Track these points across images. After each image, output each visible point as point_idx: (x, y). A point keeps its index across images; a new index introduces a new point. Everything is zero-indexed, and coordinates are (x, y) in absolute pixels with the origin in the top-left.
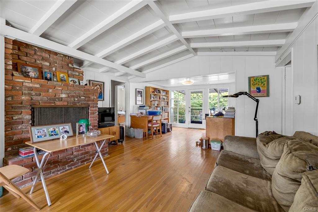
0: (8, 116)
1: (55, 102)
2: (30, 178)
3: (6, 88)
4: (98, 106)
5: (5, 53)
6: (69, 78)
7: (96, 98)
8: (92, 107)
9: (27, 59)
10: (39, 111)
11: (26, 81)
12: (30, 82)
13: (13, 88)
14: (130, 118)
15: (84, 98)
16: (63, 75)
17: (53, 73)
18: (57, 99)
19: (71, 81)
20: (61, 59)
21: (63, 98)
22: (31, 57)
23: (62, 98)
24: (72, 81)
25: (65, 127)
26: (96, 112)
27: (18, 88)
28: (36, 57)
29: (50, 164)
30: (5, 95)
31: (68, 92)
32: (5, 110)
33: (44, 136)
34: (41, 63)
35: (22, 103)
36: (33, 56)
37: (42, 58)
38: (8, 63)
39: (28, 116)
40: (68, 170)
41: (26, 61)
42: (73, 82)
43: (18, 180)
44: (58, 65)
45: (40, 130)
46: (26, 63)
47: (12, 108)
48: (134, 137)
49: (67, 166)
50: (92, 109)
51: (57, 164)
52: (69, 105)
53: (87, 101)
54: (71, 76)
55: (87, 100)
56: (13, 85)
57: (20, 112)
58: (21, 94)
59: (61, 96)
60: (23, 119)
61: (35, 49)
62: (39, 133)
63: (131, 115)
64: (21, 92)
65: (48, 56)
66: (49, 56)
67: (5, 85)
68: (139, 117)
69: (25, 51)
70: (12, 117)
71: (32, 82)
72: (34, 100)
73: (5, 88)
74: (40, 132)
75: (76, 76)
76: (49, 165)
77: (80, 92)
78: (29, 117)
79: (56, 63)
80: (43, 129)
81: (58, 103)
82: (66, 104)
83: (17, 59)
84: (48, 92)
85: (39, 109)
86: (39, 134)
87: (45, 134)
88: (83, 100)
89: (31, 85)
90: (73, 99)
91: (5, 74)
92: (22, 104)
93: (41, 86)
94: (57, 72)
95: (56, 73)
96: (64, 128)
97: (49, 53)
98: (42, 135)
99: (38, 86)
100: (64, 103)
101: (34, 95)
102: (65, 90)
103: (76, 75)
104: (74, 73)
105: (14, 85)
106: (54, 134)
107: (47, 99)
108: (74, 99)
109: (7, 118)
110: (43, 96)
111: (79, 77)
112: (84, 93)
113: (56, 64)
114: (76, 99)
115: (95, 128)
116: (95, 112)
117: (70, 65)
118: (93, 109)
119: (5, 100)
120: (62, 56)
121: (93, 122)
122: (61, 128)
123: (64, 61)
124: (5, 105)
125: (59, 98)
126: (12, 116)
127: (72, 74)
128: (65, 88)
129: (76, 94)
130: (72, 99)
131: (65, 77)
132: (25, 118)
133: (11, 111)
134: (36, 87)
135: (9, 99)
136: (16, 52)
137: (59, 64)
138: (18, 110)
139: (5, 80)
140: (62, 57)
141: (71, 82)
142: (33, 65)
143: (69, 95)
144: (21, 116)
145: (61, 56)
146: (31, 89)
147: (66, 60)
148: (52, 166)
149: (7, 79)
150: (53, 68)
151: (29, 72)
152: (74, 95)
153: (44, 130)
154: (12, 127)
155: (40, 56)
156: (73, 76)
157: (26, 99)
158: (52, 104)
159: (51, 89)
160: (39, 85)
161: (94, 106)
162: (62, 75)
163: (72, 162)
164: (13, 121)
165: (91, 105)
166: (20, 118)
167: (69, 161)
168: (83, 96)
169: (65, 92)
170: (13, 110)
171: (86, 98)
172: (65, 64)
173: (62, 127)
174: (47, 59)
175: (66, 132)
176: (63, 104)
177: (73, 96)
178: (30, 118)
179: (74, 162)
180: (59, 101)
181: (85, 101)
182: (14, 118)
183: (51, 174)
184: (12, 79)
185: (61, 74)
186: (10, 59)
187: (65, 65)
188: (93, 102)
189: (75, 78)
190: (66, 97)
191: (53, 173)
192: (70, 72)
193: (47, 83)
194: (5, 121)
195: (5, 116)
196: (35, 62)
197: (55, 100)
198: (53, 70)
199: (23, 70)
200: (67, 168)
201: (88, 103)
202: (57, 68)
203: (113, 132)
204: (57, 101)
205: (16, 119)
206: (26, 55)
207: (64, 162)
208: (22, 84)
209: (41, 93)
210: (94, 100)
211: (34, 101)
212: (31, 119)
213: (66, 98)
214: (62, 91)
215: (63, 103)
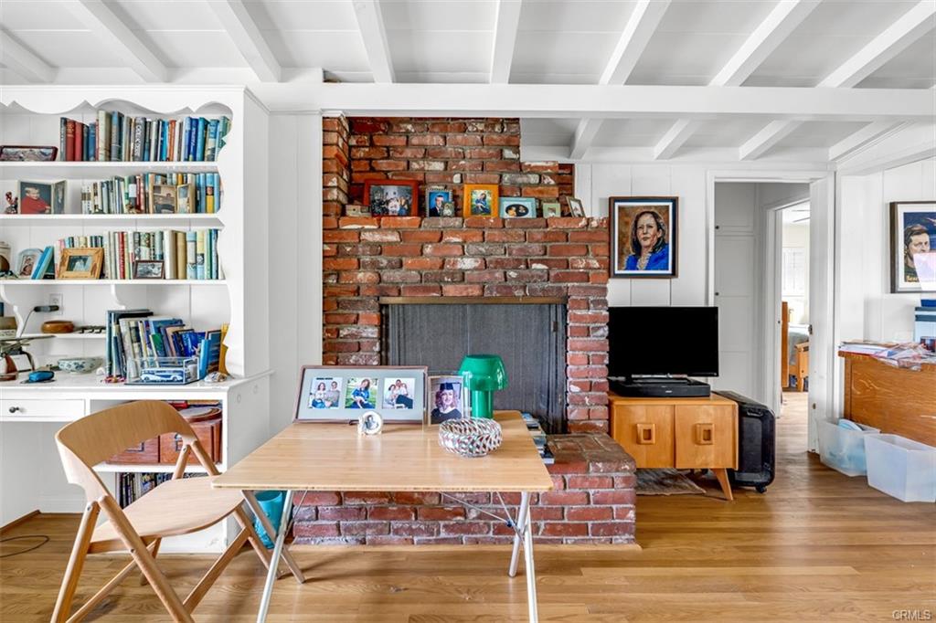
0: (330, 327)
1: (441, 288)
2: (335, 522)
3: (327, 251)
4: (605, 303)
5: (324, 159)
6: (503, 198)
7: (597, 265)
8: (578, 305)
9: (389, 165)
10: (399, 314)
11: (367, 227)
12: (375, 227)
13: (339, 252)
14: (839, 363)
15: (545, 267)
16: (482, 192)
17: (454, 191)
18: (447, 274)
19: (509, 208)
20: (479, 138)
21: (466, 273)
22: (398, 155)
23: (463, 273)
24: (513, 211)
25: (403, 380)
26: (599, 328)
27: (348, 249)
28: (408, 153)
29: (387, 500)
30: (323, 271)
31: (483, 250)
32: (324, 311)
33: (330, 403)
34: (423, 169)
35: (357, 292)
36: (401, 154)
37: (424, 151)
38: (330, 184)
39: (370, 330)
40: (444, 541)
41: (386, 172)
42: (517, 211)
43: (307, 517)
44: (468, 164)
45: (325, 381)
46: (387, 177)
47: (338, 306)
48: (863, 479)
49: (442, 523)
50: (578, 313)
51: (408, 507)
52: (489, 298)
53: (558, 279)
54: (509, 193)
55: (557, 275)
56: (340, 243)
57: (354, 318)
58: (356, 266)
59: (459, 267)
60: (361, 338)
61: (408, 131)
62: (321, 391)
63: (844, 349)
64: (356, 260)
65: (441, 142)
66: (441, 140)
67: (324, 243)
68: (905, 368)
69: (384, 144)
70: (338, 330)
71: (380, 227)
72: (384, 282)
73: (324, 251)
74: (324, 389)
75: (529, 190)
76: (382, 500)
77: (526, 246)
78: (372, 333)
79: (464, 157)
80: (334, 380)
81: (451, 290)
82: (477, 292)
83: (367, 172)
84: (422, 254)
85: (401, 310)
86: (319, 395)
87: (335, 395)
88: (540, 277)
89: (377, 237)
90: (499, 274)
91: (324, 215)
92: (359, 295)
93: (403, 235)
94: (466, 186)
95: (463, 189)
96: (399, 384)
97: (441, 131)
98: (327, 400)
99: (394, 238)
100: (470, 290)
101: (386, 268)
102: (473, 243)
103: (529, 185)
104: (521, 179)
105: (341, 241)
106: (361, 401)
107: (419, 278)
108: (505, 273)
109: (328, 331)
110: (408, 270)
111: (541, 192)
112: (545, 248)
113: (463, 162)
114: (512, 274)
115: (592, 393)
116: (592, 326)
117: (508, 154)
118: (584, 312)
119: (324, 283)
120: (480, 127)
121: (582, 368)
122: (389, 382)
123: (488, 145)
124: (324, 298)
125: (453, 274)
126: (338, 326)
127: (514, 183)
128: (474, 236)
129: (510, 254)
130: (497, 275)
131: (489, 198)
132: (364, 335)
133: (336, 314)
134: (390, 243)
135: (332, 280)
136: (364, 152)
137: (471, 158)
138: (351, 311)
139: (324, 229)
140: (482, 131)
141: (507, 212)
142: (403, 178)
143: (487, 259)
144: (355, 329)
145: (477, 131)
146: (379, 249)
147: (495, 137)
148: (395, 508)
149: (327, 227)
150: (456, 176)
151: (388, 202)
152: (502, 260)
153: (336, 384)
154: (338, 358)
155: (419, 146)
156: (520, 190)
157: (366, 281)
158: (434, 292)
159: (431, 243)
160: (397, 234)
161: (591, 298)
162: (478, 194)
163: (459, 518)
164: (340, 340)
165: (574, 297)
166: (353, 334)
167: (450, 508)
168: (538, 261)
169: (473, 249)
170: (340, 311)
171: (550, 268)
172: (491, 152)
173: (393, 381)
174: (437, 150)
175: (404, 401)
176: (464, 294)
177: (499, 264)
178: (375, 336)
179: (468, 521)
180: (453, 282)
181: (548, 280)
182: (343, 333)
183: (391, 534)
184: (336, 226)
185: (477, 191)
186: (332, 173)
187: (491, 156)
188: (584, 284)
189: (528, 196)
190: (476, 269)
191: (396, 532)
192: (506, 178)
193: (420, 226)
194: (324, 339)
195: (324, 325)
196: (408, 168)
197: (442, 281)
198: (455, 181)
199: (376, 198)
200: (443, 535)
201: (560, 288)
202: (466, 175)
203: (695, 428)
204: (448, 282)
205: (345, 337)
206: (386, 155)
207: (432, 508)
208: (356, 236)
209: (404, 259)
210: (591, 272)
211: (385, 285)
212: (380, 339)
213: (476, 272)
214: (463, 247)
215: (467, 288)
